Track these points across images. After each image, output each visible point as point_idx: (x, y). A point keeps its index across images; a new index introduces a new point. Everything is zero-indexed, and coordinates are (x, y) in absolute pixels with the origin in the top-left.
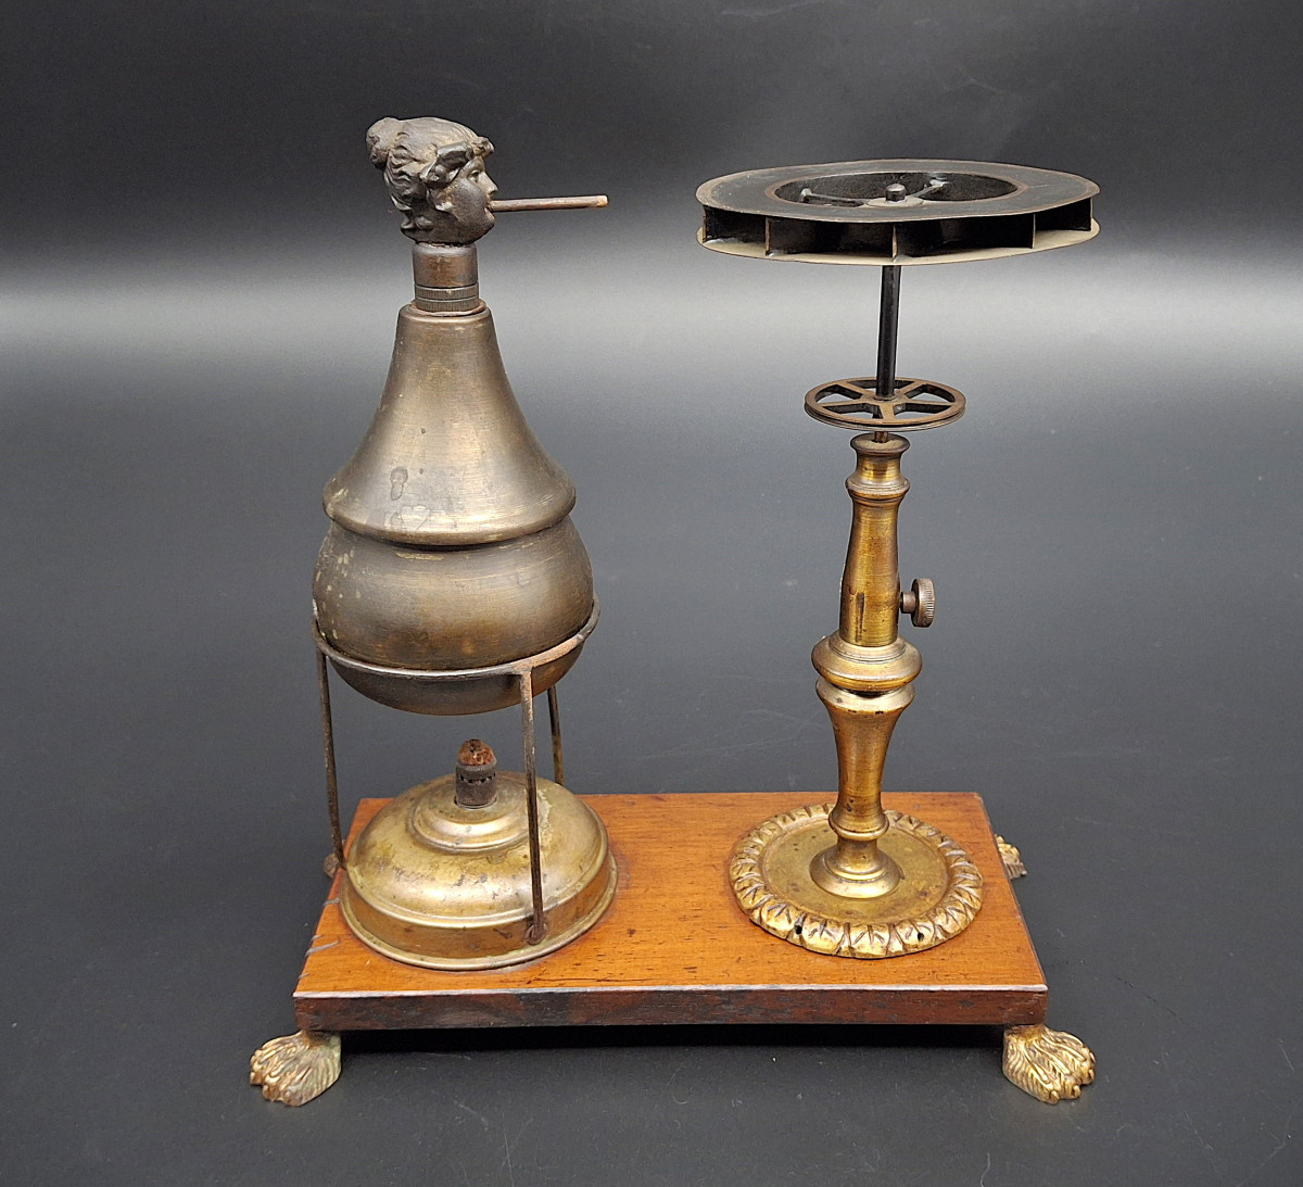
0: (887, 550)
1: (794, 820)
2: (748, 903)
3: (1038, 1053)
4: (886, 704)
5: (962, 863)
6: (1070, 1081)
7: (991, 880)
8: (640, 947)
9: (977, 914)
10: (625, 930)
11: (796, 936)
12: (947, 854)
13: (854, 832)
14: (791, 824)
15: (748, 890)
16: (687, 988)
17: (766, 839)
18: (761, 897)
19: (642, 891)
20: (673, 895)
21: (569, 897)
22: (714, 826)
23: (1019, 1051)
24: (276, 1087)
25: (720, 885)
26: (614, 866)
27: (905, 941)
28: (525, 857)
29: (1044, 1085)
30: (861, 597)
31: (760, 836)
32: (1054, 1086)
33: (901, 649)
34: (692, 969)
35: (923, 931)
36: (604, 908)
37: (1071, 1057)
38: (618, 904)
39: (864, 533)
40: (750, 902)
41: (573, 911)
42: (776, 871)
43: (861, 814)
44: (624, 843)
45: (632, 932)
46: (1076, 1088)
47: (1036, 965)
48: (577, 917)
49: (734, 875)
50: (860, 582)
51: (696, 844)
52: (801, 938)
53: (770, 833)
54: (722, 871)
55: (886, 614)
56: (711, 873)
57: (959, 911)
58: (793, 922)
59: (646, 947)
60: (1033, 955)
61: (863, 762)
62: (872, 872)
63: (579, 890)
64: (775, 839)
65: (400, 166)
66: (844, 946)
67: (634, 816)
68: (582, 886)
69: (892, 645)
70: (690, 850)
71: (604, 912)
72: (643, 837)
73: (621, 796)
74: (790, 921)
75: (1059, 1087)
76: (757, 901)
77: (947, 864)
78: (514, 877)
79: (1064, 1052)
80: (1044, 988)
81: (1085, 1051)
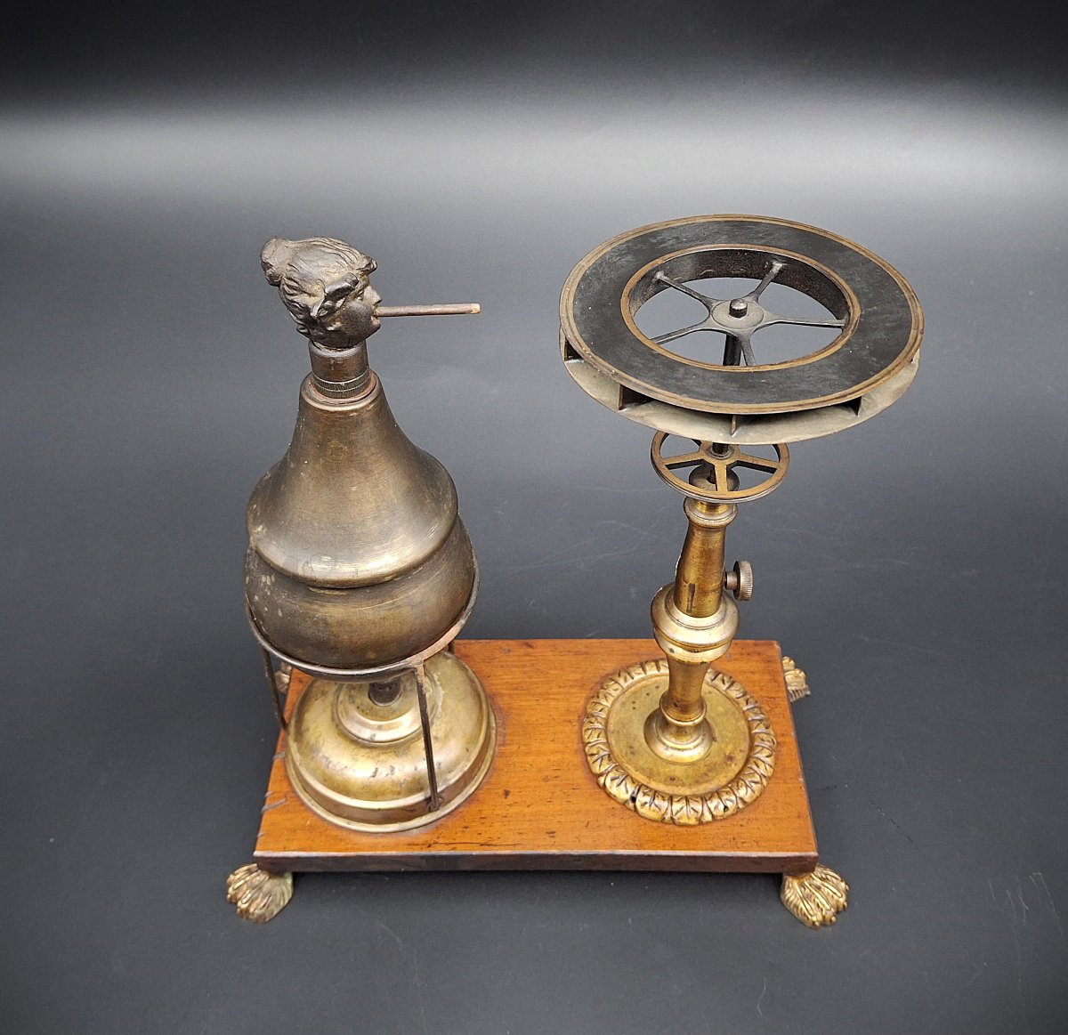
0: (716, 557)
1: (633, 677)
2: (597, 769)
3: (807, 889)
4: (708, 656)
5: (761, 728)
6: (829, 912)
7: (782, 737)
8: (513, 809)
9: (770, 780)
10: (501, 791)
11: (631, 804)
12: (750, 718)
13: (679, 721)
14: (630, 681)
15: (596, 756)
16: (548, 852)
17: (611, 699)
18: (606, 766)
19: (514, 748)
20: (539, 753)
21: (459, 776)
22: (571, 676)
23: (793, 891)
24: (247, 910)
26: (494, 731)
27: (714, 813)
29: (809, 917)
30: (692, 587)
31: (607, 697)
32: (816, 918)
33: (724, 614)
34: (551, 833)
35: (729, 804)
36: (485, 770)
37: (831, 893)
38: (497, 763)
39: (697, 544)
40: (598, 768)
41: (462, 783)
42: (618, 732)
43: (685, 709)
44: (502, 695)
45: (507, 793)
46: (833, 916)
47: (811, 831)
49: (586, 737)
50: (692, 576)
51: (557, 697)
52: (635, 807)
53: (614, 693)
54: (576, 728)
55: (712, 598)
56: (568, 729)
57: (756, 783)
58: (630, 793)
59: (518, 809)
60: (809, 823)
62: (691, 742)
63: (466, 769)
64: (618, 698)
65: (292, 295)
66: (667, 817)
67: (509, 664)
69: (716, 614)
70: (553, 703)
71: (486, 774)
72: (516, 689)
74: (627, 792)
75: (820, 918)
76: (603, 769)
77: (750, 730)
78: (415, 768)
80: (814, 854)
81: (843, 883)
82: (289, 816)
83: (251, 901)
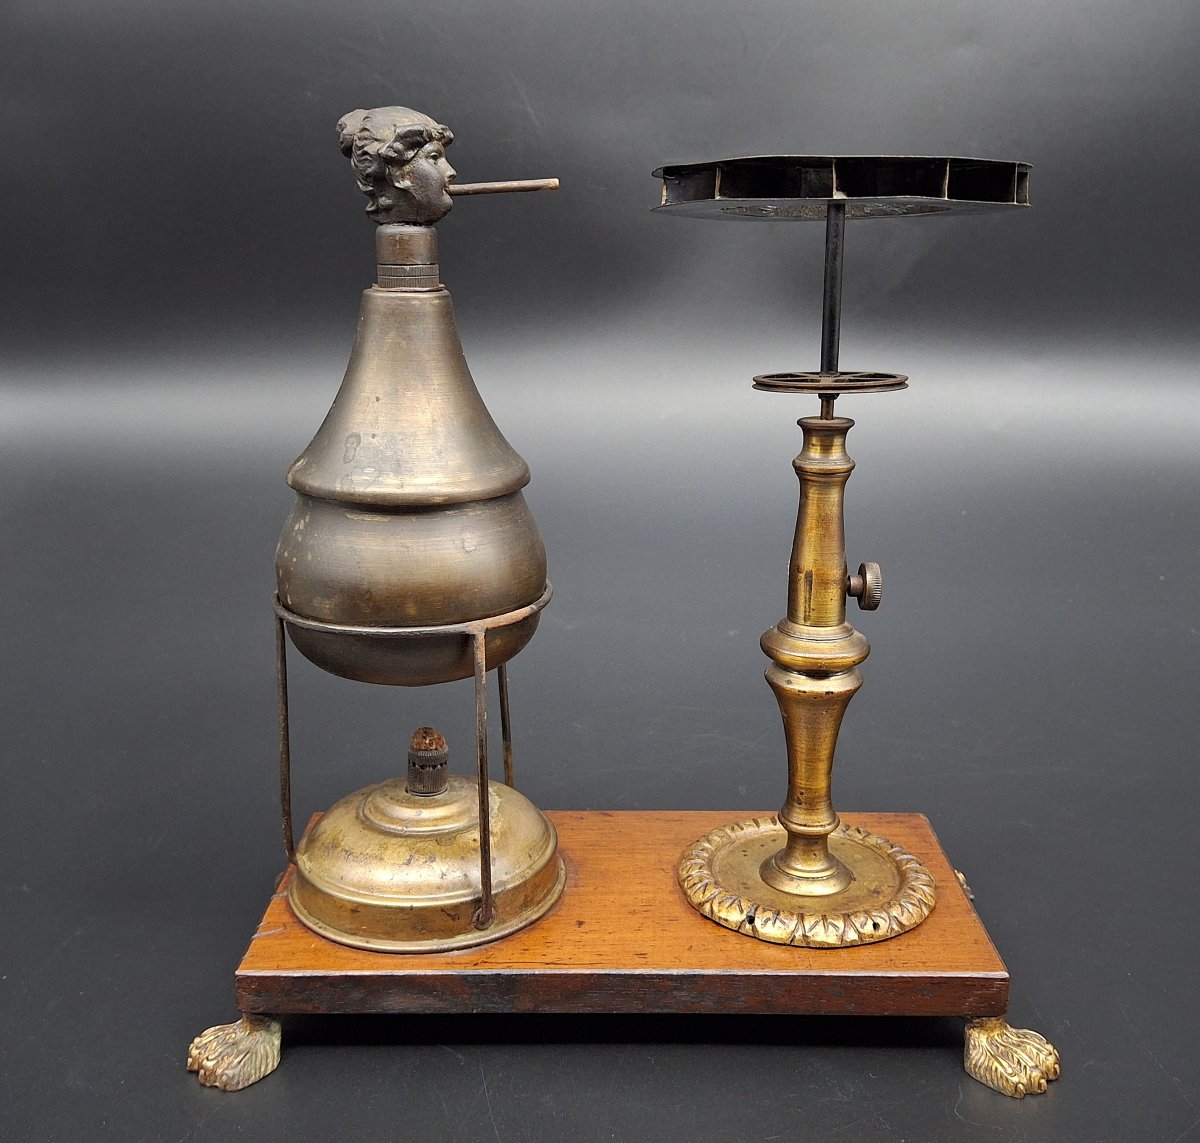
0: (834, 527)
1: (742, 829)
2: (698, 898)
3: (1001, 1048)
4: (836, 685)
5: (913, 865)
6: (1036, 1074)
7: (943, 884)
8: (589, 936)
9: (932, 910)
10: (574, 922)
11: (748, 926)
12: (898, 858)
13: (805, 826)
14: (739, 833)
15: (699, 885)
16: (637, 972)
17: (715, 843)
18: (712, 891)
19: (591, 889)
20: (622, 893)
21: (518, 883)
22: (662, 837)
23: (981, 1044)
24: (213, 1072)
25: (670, 884)
26: (563, 866)
27: (860, 930)
28: (475, 840)
29: (1009, 1077)
30: (809, 576)
31: (709, 841)
32: (1020, 1079)
33: (849, 632)
34: (642, 955)
35: (878, 921)
36: (552, 901)
37: (1035, 1051)
38: (566, 899)
39: (812, 509)
40: (701, 896)
41: (521, 899)
42: (726, 871)
43: (811, 807)
45: (580, 923)
46: (1043, 1081)
47: (995, 954)
48: (526, 905)
49: (684, 874)
50: (808, 560)
51: (644, 851)
52: (754, 929)
53: (718, 839)
54: (671, 874)
55: (834, 593)
56: (660, 875)
57: (914, 905)
58: (745, 912)
59: (596, 936)
60: (991, 946)
61: (813, 750)
62: (823, 871)
63: (528, 876)
64: (724, 845)
65: (363, 147)
66: (799, 935)
67: (583, 829)
68: (529, 873)
69: (840, 626)
70: (638, 856)
71: (553, 905)
72: (591, 845)
73: (569, 813)
74: (742, 912)
75: (1025, 1081)
76: (708, 894)
77: (898, 867)
78: (463, 858)
79: (1028, 1047)
80: (1006, 975)
81: (1050, 1047)
82: (287, 941)
83: (221, 1057)
